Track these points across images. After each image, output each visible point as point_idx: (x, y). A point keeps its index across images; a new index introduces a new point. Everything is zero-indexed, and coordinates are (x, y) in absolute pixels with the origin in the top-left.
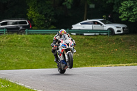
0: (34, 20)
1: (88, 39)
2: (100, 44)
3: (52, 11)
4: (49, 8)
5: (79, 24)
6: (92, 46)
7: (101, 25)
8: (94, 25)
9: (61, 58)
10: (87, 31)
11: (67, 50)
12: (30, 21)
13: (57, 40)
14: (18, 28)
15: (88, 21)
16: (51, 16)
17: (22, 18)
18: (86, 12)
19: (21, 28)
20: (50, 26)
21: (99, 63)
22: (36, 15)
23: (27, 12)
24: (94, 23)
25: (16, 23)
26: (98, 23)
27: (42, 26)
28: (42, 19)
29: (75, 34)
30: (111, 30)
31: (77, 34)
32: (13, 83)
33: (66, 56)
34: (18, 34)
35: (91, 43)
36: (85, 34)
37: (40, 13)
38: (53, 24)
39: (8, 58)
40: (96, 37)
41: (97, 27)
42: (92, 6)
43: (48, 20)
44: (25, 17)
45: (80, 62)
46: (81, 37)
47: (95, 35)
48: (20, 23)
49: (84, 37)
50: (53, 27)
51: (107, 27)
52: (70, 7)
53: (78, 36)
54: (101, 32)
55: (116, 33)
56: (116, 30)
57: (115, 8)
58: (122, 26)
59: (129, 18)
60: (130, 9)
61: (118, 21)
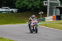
1: (4, 14)
2: (8, 16)
5: (1, 9)
6: (5, 17)
10: (3, 12)
15: (4, 8)
21: (8, 23)
24: (6, 8)
26: (8, 9)
30: (12, 11)
35: (5, 16)
42: (5, 2)
45: (1, 23)
46: (1, 14)
51: (11, 10)
55: (14, 12)
56: (14, 11)
57: (14, 3)
58: (16, 10)
59: (19, 6)
60: (19, 3)
61: (15, 8)
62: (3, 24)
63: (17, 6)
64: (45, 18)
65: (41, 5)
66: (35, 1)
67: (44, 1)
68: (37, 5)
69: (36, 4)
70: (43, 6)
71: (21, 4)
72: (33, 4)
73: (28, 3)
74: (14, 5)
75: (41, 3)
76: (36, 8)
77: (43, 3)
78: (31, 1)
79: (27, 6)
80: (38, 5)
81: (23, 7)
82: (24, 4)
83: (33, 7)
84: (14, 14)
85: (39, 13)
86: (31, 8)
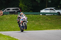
0: (22, 8)
1: (48, 17)
2: (54, 19)
3: (31, 4)
4: (29, 2)
5: (44, 10)
6: (50, 20)
7: (54, 10)
8: (51, 11)
9: (21, 25)
10: (47, 13)
11: (24, 21)
12: (21, 8)
13: (19, 17)
14: (15, 12)
15: (48, 8)
16: (30, 6)
17: (16, 7)
18: (47, 4)
19: (16, 12)
20: (30, 11)
21: (53, 28)
22: (23, 6)
23: (19, 4)
24: (51, 9)
25: (14, 9)
27: (26, 11)
28: (26, 8)
29: (41, 14)
30: (59, 13)
31: (42, 15)
32: (12, 38)
33: (24, 24)
34: (15, 14)
35: (49, 19)
36: (46, 15)
37: (25, 5)
38: (31, 10)
39: (10, 26)
40: (51, 16)
41: (52, 11)
43: (29, 8)
44: (18, 7)
45: (44, 28)
46: (44, 16)
47: (51, 15)
48: (16, 9)
49: (46, 16)
50: (31, 11)
51: (57, 11)
52: (39, 2)
53: (43, 16)
54: (54, 14)
62: (46, 29)
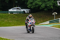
1: (15, 15)
2: (20, 17)
5: (12, 9)
6: (16, 18)
15: (15, 8)
26: (19, 9)
29: (10, 13)
36: (14, 13)
38: (1, 9)
45: (12, 24)
46: (12, 14)
47: (18, 14)
51: (22, 10)
52: (8, 2)
55: (26, 13)
56: (26, 11)
57: (26, 3)
58: (28, 10)
59: (31, 7)
60: (32, 3)
61: (27, 8)
62: (14, 26)
63: (29, 6)
64: (59, 20)
65: (55, 5)
66: (49, 1)
67: (58, 1)
68: (50, 6)
69: (50, 4)
70: (56, 6)
71: (34, 4)
72: (46, 4)
73: (40, 3)
74: (25, 5)
75: (54, 3)
76: (49, 8)
77: (57, 3)
78: (44, 1)
79: (40, 6)
80: (52, 5)
81: (36, 7)
82: (36, 4)
83: (46, 7)
84: (26, 14)
85: (53, 14)
86: (44, 8)
